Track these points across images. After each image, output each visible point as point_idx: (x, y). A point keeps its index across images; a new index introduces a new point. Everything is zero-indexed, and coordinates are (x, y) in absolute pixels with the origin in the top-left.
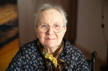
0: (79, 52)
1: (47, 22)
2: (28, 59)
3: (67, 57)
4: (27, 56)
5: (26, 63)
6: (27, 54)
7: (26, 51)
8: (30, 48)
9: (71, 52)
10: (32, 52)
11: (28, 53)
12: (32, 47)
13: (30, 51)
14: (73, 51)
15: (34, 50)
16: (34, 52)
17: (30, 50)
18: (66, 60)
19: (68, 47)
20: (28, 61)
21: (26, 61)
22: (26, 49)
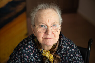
0: (74, 48)
1: (45, 22)
2: (26, 57)
3: (62, 53)
4: (25, 55)
5: (24, 61)
6: (24, 53)
7: (24, 50)
8: (27, 47)
9: (66, 48)
10: (29, 51)
11: (26, 53)
12: (29, 46)
13: (27, 51)
14: (68, 47)
15: (31, 49)
16: (31, 50)
17: (27, 49)
18: (61, 56)
19: (63, 43)
20: (26, 59)
21: (25, 60)
22: (23, 49)
